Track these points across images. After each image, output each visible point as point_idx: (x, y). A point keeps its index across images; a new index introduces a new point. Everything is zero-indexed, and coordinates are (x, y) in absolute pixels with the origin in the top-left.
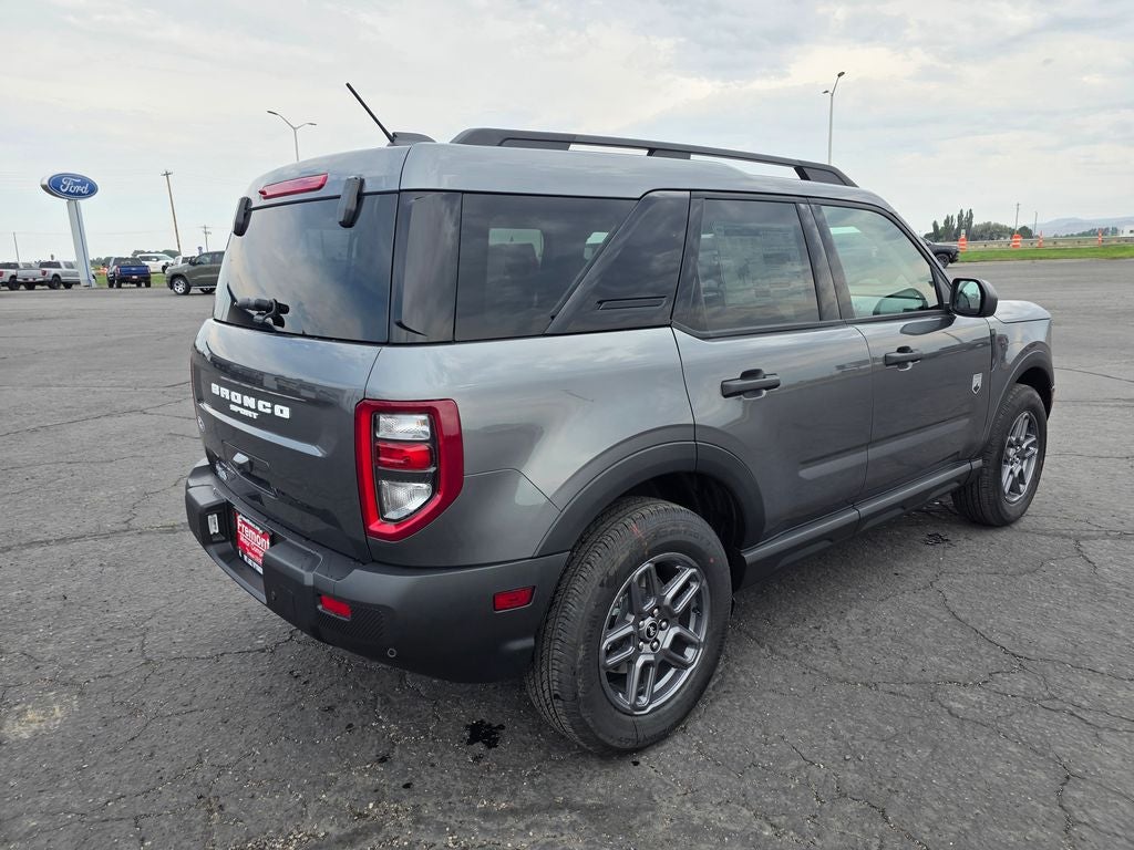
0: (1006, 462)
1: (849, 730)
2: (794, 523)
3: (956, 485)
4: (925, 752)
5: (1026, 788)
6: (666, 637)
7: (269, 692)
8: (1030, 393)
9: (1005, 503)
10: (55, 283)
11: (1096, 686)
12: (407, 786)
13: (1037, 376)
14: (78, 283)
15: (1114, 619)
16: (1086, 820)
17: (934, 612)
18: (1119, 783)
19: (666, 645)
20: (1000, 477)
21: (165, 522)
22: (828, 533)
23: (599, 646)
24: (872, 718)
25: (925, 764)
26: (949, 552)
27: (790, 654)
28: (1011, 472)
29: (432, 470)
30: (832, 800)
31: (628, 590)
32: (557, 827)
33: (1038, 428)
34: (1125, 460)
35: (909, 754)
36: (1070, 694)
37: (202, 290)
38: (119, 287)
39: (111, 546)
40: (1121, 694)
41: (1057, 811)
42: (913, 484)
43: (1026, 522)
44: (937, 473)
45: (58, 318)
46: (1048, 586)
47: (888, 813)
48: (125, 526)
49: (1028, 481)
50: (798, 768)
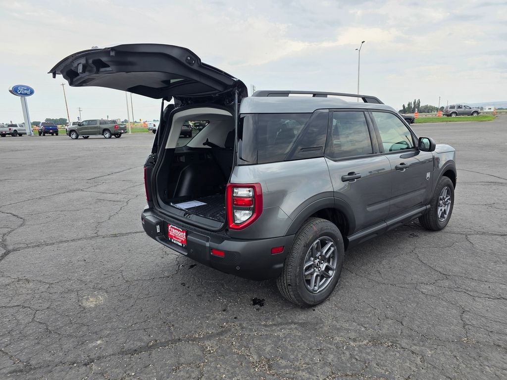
0: (439, 206)
1: (387, 298)
2: (365, 227)
3: (421, 214)
4: (414, 305)
5: (450, 315)
6: (323, 267)
7: (176, 290)
8: (447, 179)
9: (439, 221)
10: (15, 134)
11: (473, 284)
12: (235, 318)
13: (450, 173)
14: (26, 134)
15: (480, 262)
16: (470, 323)
17: (414, 260)
18: (481, 313)
19: (323, 269)
20: (437, 211)
21: (111, 233)
22: (377, 231)
23: (303, 268)
24: (395, 295)
25: (415, 308)
26: (418, 240)
27: (363, 275)
28: (441, 210)
29: (252, 206)
30: (384, 319)
31: (312, 249)
32: (291, 329)
33: (451, 193)
34: (485, 206)
35: (409, 305)
36: (464, 286)
37: (83, 137)
38: (44, 135)
39: (94, 242)
40: (482, 286)
41: (460, 321)
42: (405, 214)
43: (447, 229)
44: (414, 210)
45: (24, 150)
46: (456, 251)
47: (403, 322)
48: (96, 235)
49: (447, 213)
50: (371, 311)
